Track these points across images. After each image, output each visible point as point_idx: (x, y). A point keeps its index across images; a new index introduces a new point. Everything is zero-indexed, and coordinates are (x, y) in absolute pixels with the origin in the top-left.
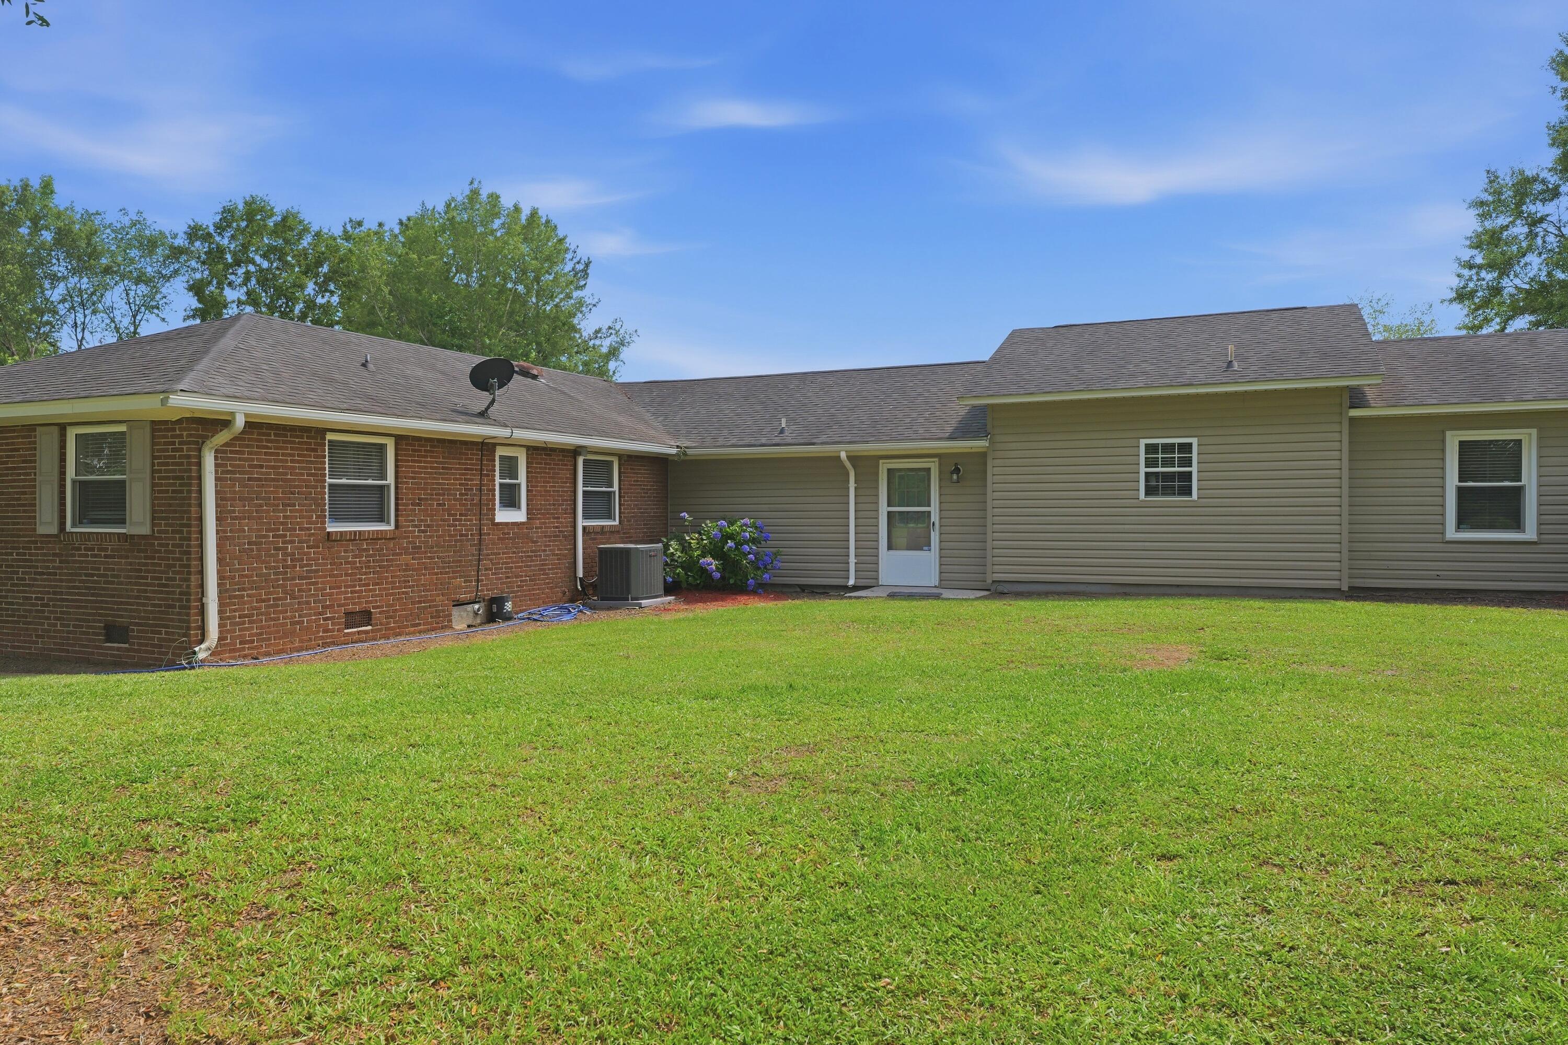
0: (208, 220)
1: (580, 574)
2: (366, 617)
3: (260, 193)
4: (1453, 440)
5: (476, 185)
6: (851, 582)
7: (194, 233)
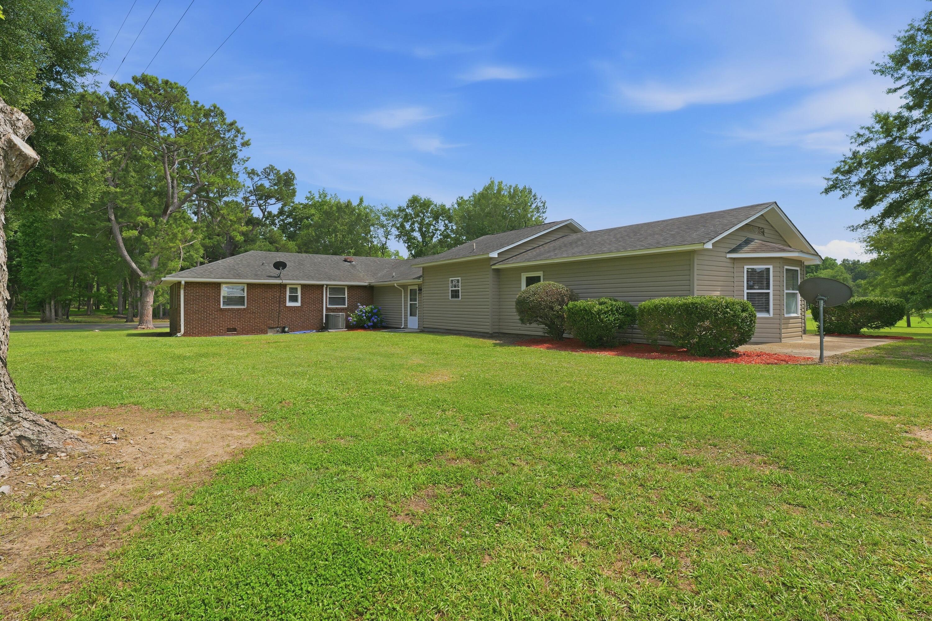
0: (404, 205)
1: (324, 322)
2: (235, 330)
3: (416, 194)
4: (524, 277)
5: (492, 180)
6: (403, 327)
7: (401, 210)
